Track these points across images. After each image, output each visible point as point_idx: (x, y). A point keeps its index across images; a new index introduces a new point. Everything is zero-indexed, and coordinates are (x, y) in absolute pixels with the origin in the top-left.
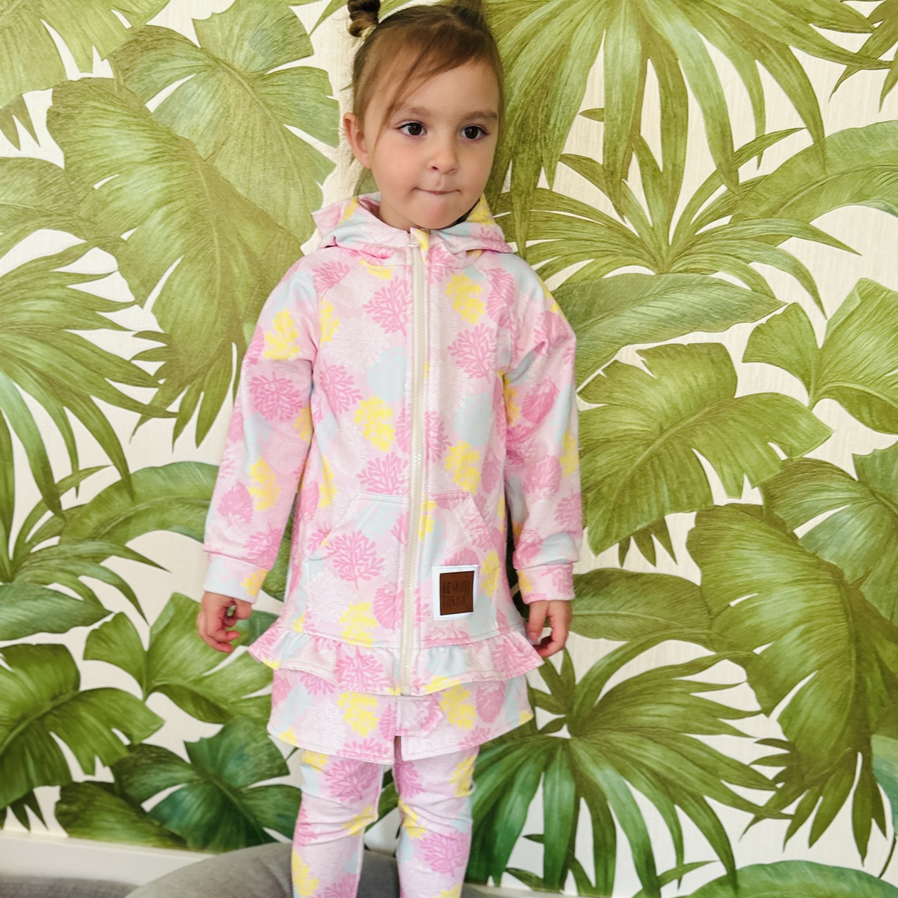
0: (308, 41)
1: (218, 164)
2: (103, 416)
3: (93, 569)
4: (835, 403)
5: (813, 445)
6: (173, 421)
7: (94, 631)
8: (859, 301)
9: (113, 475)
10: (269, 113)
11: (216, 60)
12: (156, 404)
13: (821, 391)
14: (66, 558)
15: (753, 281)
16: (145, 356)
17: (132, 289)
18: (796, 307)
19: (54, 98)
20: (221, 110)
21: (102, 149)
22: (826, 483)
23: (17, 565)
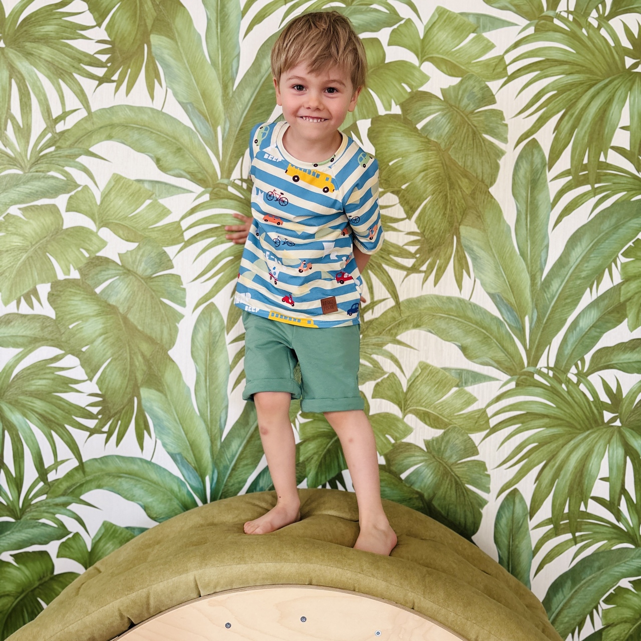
0: (172, 263)
1: (130, 316)
2: (70, 434)
3: (63, 511)
4: (414, 416)
5: (405, 436)
6: (105, 435)
7: (63, 543)
8: (420, 371)
9: (75, 463)
10: (153, 293)
11: (129, 270)
12: (97, 427)
13: (406, 411)
14: (49, 506)
15: (373, 363)
16: (93, 405)
17: (87, 374)
18: (393, 375)
19: (51, 287)
20: (131, 292)
21: (74, 310)
22: (413, 453)
23: (23, 511)
